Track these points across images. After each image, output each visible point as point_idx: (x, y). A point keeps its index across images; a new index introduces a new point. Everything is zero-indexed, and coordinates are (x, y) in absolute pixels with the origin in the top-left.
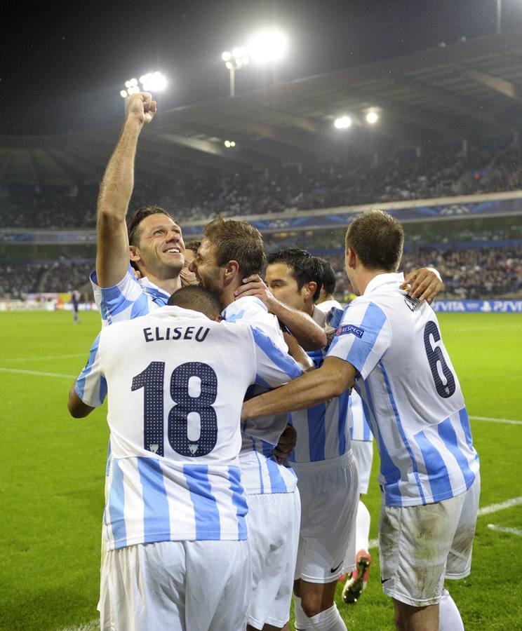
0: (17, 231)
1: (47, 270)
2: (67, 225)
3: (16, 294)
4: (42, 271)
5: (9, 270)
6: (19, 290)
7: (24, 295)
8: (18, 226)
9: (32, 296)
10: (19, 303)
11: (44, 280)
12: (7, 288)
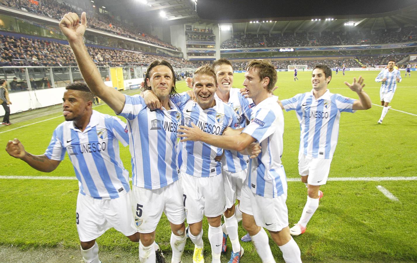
0: (376, 45)
1: (385, 57)
2: (395, 41)
3: (373, 65)
4: (383, 57)
5: (372, 58)
6: (374, 64)
7: (375, 66)
8: (377, 43)
9: (378, 66)
10: (373, 68)
11: (383, 61)
12: (370, 63)
